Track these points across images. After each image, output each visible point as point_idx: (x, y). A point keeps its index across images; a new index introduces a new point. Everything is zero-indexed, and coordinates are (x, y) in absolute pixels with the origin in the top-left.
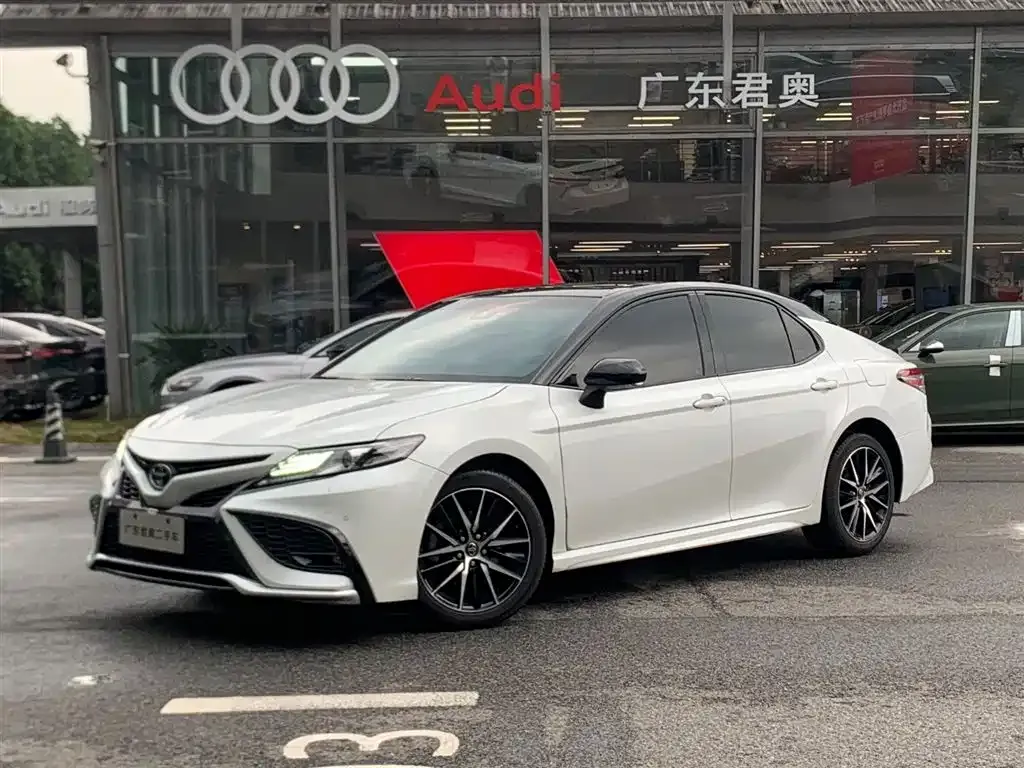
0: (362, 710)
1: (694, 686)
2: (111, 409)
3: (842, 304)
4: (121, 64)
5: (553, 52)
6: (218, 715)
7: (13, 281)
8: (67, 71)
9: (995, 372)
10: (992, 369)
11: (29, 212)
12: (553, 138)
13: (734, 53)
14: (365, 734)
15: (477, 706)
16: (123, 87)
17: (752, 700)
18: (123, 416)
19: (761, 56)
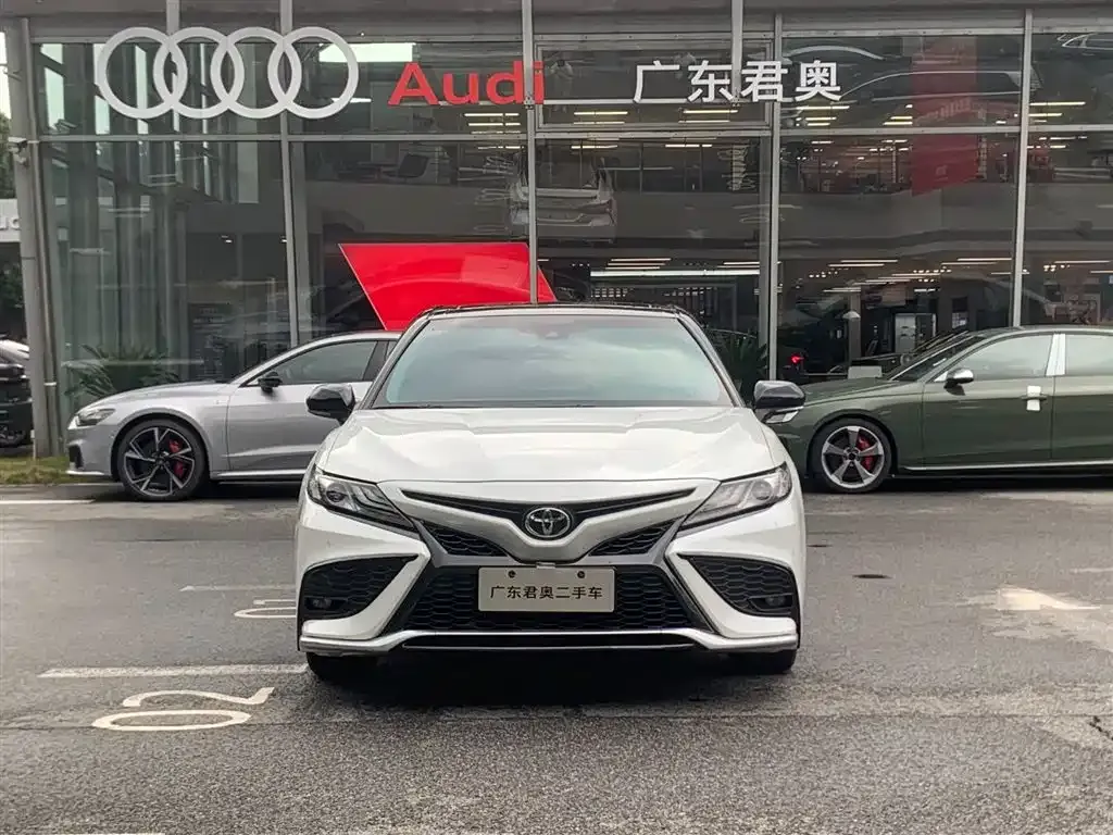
2: (37, 445)
3: (916, 329)
4: (52, 51)
5: (536, 37)
9: (1034, 406)
10: (1029, 402)
13: (744, 40)
18: (51, 454)
19: (779, 42)
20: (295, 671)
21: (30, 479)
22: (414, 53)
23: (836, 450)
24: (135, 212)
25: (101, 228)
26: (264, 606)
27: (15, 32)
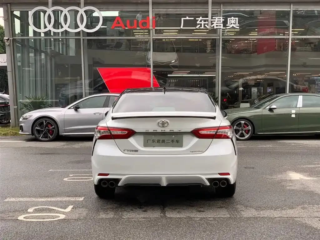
2: (12, 124)
3: (257, 92)
5: (153, 10)
10: (292, 115)
12: (154, 37)
13: (212, 11)
18: (15, 126)
19: (222, 12)
20: (80, 200)
21: (9, 134)
22: (119, 14)
23: (238, 128)
24: (40, 58)
25: (30, 62)
26: (72, 177)
27: (6, 7)
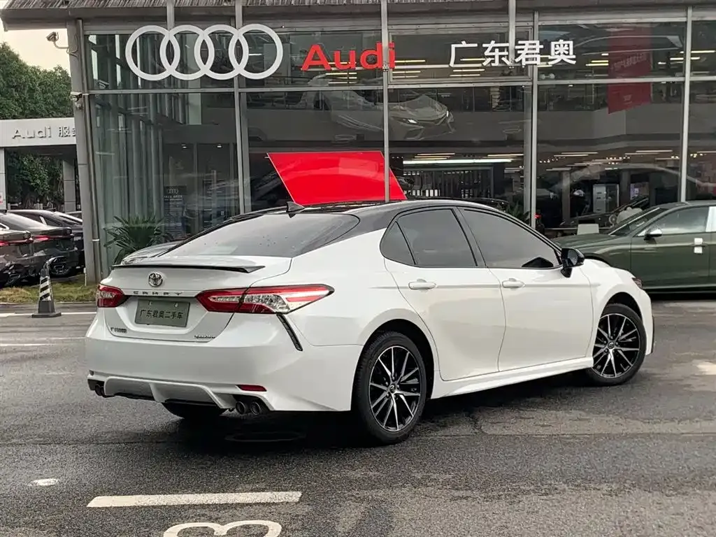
0: (221, 505)
1: (448, 487)
2: (87, 277)
3: (606, 195)
4: (93, 39)
5: (390, 27)
6: (124, 508)
7: (29, 181)
8: (55, 45)
9: (698, 250)
10: (696, 248)
11: (37, 134)
12: (391, 87)
13: (516, 27)
14: (219, 523)
15: (299, 502)
16: (94, 54)
17: (485, 498)
18: (96, 282)
19: (536, 28)
27: (73, 28)
